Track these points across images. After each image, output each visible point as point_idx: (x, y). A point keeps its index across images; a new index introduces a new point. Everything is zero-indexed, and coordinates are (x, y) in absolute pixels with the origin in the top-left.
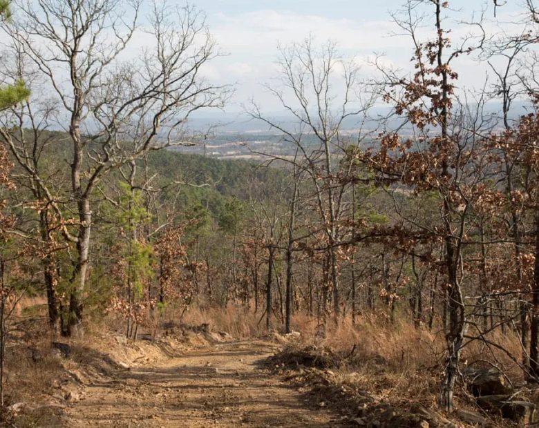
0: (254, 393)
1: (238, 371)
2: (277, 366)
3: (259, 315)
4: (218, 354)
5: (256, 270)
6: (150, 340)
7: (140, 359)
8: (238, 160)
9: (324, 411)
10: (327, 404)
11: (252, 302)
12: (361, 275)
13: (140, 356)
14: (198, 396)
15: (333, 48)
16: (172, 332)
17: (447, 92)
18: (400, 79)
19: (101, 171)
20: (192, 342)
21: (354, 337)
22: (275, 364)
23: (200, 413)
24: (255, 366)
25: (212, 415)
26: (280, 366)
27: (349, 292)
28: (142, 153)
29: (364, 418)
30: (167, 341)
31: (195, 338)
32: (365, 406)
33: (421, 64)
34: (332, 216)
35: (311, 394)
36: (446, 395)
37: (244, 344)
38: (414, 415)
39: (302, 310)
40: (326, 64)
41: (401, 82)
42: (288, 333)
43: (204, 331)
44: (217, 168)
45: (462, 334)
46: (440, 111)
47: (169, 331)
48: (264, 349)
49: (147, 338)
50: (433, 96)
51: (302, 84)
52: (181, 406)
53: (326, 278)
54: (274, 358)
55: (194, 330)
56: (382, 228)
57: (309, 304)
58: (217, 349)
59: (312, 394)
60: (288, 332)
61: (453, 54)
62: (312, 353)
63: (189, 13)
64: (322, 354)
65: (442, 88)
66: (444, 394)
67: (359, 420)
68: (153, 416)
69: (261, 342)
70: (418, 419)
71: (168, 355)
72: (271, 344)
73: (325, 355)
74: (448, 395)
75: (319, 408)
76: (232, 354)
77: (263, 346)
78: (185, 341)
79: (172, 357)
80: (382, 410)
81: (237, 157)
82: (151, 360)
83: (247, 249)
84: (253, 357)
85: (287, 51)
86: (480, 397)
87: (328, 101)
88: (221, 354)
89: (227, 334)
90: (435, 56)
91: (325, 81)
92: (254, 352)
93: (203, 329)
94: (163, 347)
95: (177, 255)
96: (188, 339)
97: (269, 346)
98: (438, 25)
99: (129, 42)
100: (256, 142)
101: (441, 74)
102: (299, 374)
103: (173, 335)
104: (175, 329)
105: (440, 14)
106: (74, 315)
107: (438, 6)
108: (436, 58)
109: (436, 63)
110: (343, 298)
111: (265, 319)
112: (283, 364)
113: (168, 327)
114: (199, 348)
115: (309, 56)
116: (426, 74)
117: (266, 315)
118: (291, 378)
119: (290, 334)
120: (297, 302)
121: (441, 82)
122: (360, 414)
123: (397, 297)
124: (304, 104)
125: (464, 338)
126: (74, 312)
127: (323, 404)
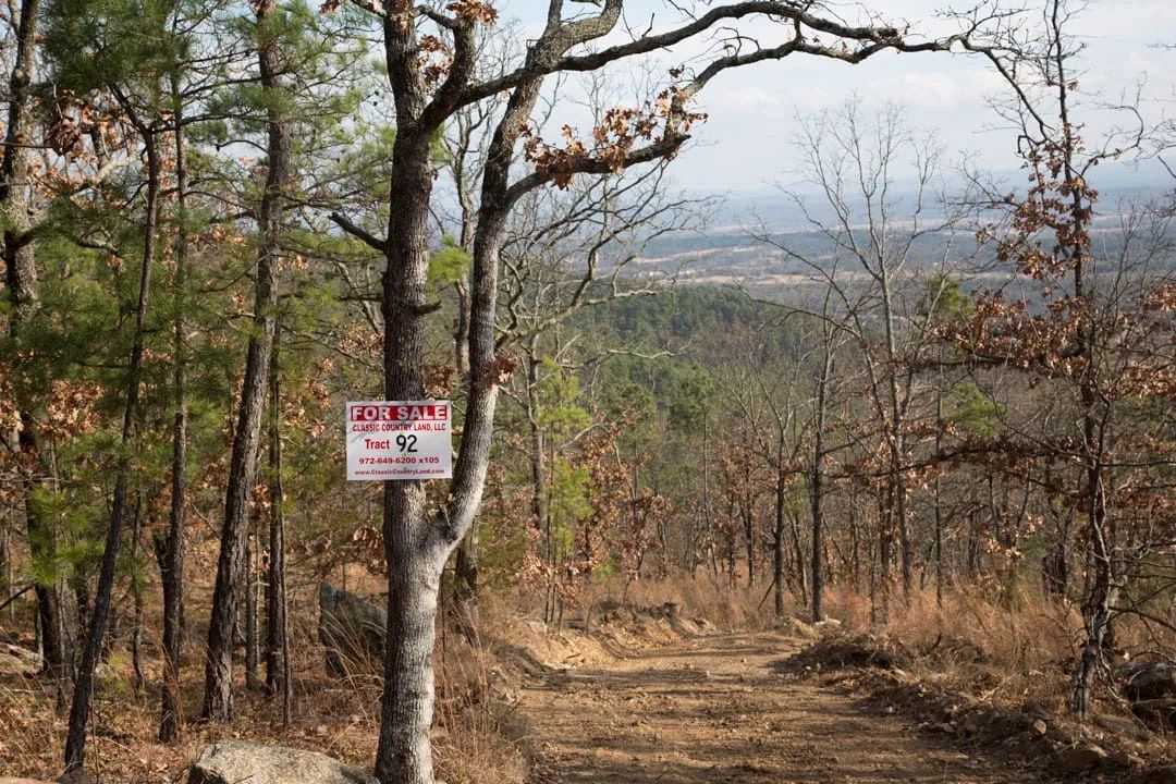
0: (781, 700)
1: (743, 676)
2: (809, 668)
3: (758, 590)
4: (700, 654)
5: (749, 507)
6: (582, 629)
7: (572, 659)
8: (701, 287)
9: (893, 718)
10: (897, 710)
11: (741, 568)
12: (952, 514)
13: (571, 654)
14: (696, 703)
15: (896, 116)
16: (616, 617)
17: (1082, 221)
18: (1004, 195)
19: (504, 344)
20: (650, 634)
21: (939, 621)
22: (804, 667)
23: (704, 723)
24: (771, 669)
25: (723, 724)
26: (814, 667)
27: (931, 548)
28: (570, 311)
29: (953, 723)
30: (608, 632)
31: (657, 629)
32: (955, 708)
33: (1039, 175)
34: (895, 411)
35: (869, 700)
36: (1080, 693)
37: (742, 638)
38: (1026, 715)
39: (838, 583)
40: (885, 144)
41: (1007, 201)
42: (818, 621)
43: (669, 615)
44: (660, 305)
45: (1106, 605)
46: (1070, 250)
47: (609, 615)
48: (779, 646)
49: (577, 626)
50: (1058, 227)
51: (839, 179)
52: (672, 714)
53: (885, 523)
54: (803, 656)
55: (652, 615)
56: (981, 442)
57: (854, 571)
58: (695, 645)
59: (873, 700)
60: (817, 618)
61: (1091, 161)
62: (868, 646)
63: (649, 73)
64: (885, 648)
65: (1073, 214)
66: (1076, 694)
67: (945, 726)
68: (639, 723)
69: (772, 634)
70: (1031, 720)
71: (614, 655)
72: (789, 638)
73: (890, 649)
74: (1083, 694)
75: (884, 715)
76: (724, 654)
77: (777, 641)
78: (638, 631)
79: (622, 658)
80: (980, 713)
81: (699, 281)
82: (588, 661)
83: (732, 467)
84: (762, 657)
85: (811, 122)
86: (1138, 702)
87: (887, 209)
88: (705, 654)
89: (708, 623)
90: (1060, 166)
91: (882, 174)
92: (763, 650)
93: (667, 611)
94: (605, 640)
95: (614, 481)
96: (643, 629)
97: (787, 641)
98: (1063, 116)
99: (545, 125)
100: (736, 250)
101: (1071, 194)
102: (846, 676)
103: (618, 622)
104: (620, 611)
105: (1066, 101)
106: (466, 585)
107: (1063, 89)
108: (1063, 168)
109: (1062, 176)
110: (918, 557)
111: (772, 596)
112: (818, 665)
113: (608, 608)
114: (664, 645)
115: (853, 131)
116: (1047, 191)
117: (774, 588)
118: (837, 681)
119: (822, 623)
120: (829, 568)
121: (1072, 206)
122: (947, 718)
123: (1018, 553)
124: (843, 214)
125: (1110, 611)
126: (465, 580)
127: (891, 710)
